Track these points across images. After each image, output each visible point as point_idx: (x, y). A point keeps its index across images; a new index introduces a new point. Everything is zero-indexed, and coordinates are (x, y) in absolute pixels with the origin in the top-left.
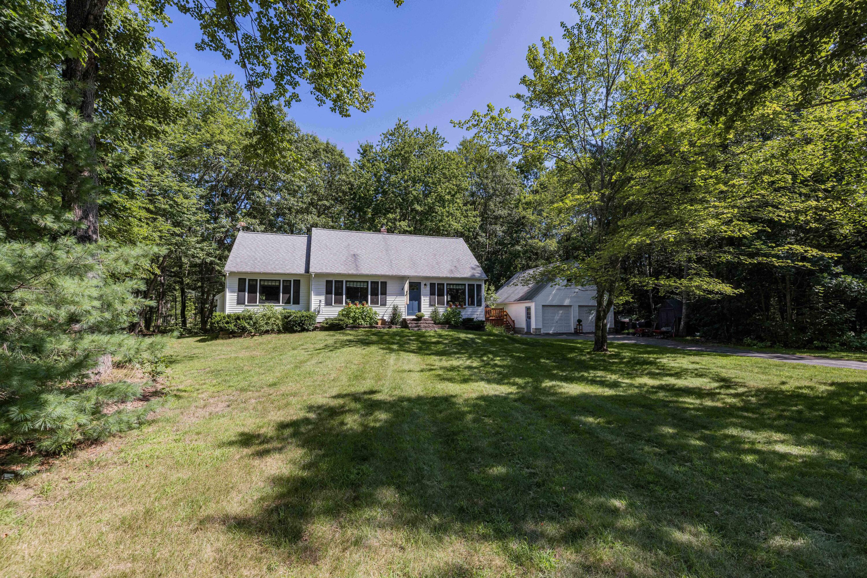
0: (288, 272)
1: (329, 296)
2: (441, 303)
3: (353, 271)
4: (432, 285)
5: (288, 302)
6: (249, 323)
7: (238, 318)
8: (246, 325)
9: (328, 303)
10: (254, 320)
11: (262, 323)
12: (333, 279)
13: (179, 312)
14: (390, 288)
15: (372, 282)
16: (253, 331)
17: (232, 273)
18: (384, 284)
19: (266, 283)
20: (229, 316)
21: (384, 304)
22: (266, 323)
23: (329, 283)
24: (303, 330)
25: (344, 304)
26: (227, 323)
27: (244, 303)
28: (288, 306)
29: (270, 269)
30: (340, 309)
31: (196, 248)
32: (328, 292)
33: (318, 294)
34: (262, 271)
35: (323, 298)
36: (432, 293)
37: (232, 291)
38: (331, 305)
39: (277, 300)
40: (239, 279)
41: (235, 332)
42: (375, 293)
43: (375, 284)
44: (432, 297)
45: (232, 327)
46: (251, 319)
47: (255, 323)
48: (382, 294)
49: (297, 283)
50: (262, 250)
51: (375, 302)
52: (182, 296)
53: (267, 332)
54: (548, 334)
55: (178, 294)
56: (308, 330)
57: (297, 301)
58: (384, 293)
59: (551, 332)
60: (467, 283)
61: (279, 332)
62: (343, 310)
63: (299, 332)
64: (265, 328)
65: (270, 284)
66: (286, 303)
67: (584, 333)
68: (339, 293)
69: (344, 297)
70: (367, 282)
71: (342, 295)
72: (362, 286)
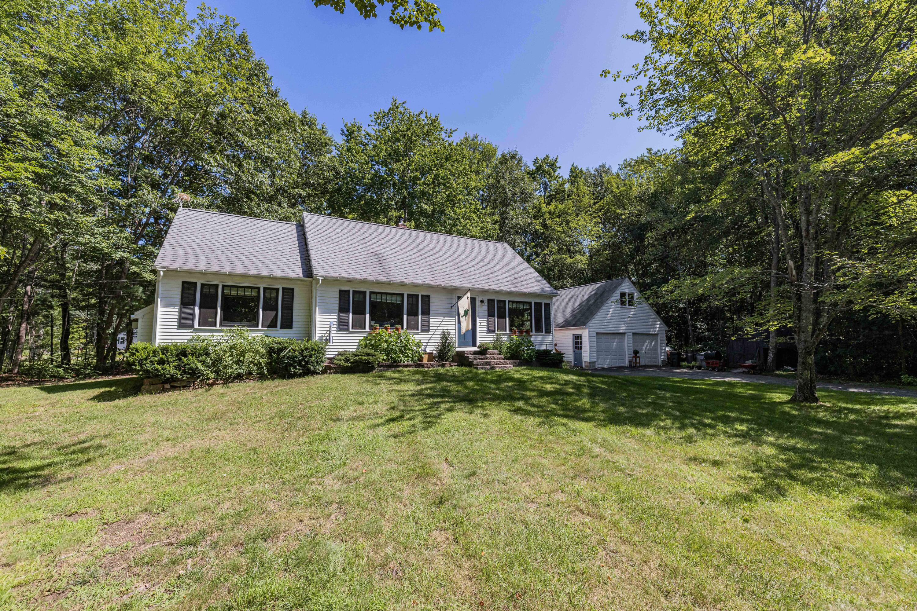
0: (274, 274)
1: (345, 314)
2: (503, 328)
3: (381, 278)
4: (491, 302)
5: (273, 325)
6: (203, 362)
7: (183, 353)
8: (199, 365)
9: (342, 327)
10: (213, 356)
11: (228, 360)
12: (351, 288)
13: (57, 341)
14: (436, 304)
15: (409, 295)
16: (212, 376)
17: (169, 272)
18: (427, 299)
19: (234, 293)
20: (165, 350)
21: (426, 329)
22: (237, 362)
23: (343, 295)
24: (307, 372)
25: (367, 329)
26: (161, 362)
27: (192, 326)
28: (272, 332)
29: (241, 269)
30: (361, 336)
31: (93, 235)
32: (343, 309)
33: (327, 311)
34: (228, 270)
35: (333, 318)
36: (490, 314)
37: (168, 304)
38: (347, 330)
39: (253, 320)
40: (184, 283)
41: (177, 380)
42: (413, 313)
43: (413, 297)
44: (491, 319)
45: (170, 369)
46: (207, 354)
47: (214, 362)
48: (423, 314)
49: (289, 293)
50: (224, 239)
51: (413, 326)
52: (64, 317)
53: (239, 377)
54: (603, 369)
55: (56, 312)
56: (314, 373)
57: (287, 324)
58: (427, 312)
59: (606, 366)
60: (533, 301)
61: (261, 377)
62: (366, 339)
63: (300, 376)
64: (236, 370)
65: (241, 293)
66: (269, 327)
67: (641, 367)
68: (359, 310)
69: (368, 316)
70: (402, 295)
71: (364, 314)
72: (395, 300)
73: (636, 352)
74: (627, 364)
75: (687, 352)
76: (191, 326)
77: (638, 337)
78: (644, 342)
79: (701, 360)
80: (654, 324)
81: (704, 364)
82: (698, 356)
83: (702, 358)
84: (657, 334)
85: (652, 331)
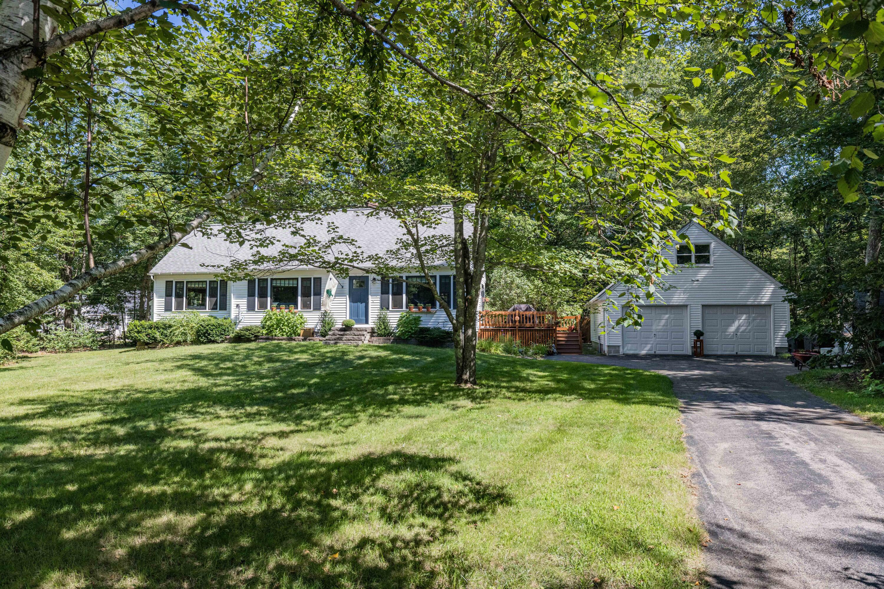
2: (397, 305)
4: (384, 280)
5: (214, 308)
8: (158, 334)
9: (250, 308)
10: (171, 329)
11: (177, 332)
12: (257, 277)
14: (326, 284)
15: (302, 279)
16: (167, 342)
18: (318, 281)
19: (192, 286)
21: (317, 308)
22: (181, 333)
23: (251, 282)
26: (138, 332)
30: (264, 315)
32: (251, 294)
33: (239, 296)
35: (244, 301)
36: (384, 291)
37: (160, 297)
38: (254, 310)
39: (203, 305)
40: (167, 282)
42: (306, 294)
43: (306, 281)
44: (385, 296)
49: (224, 284)
51: (306, 306)
57: (223, 307)
58: (318, 293)
59: (642, 352)
60: (437, 274)
61: (192, 343)
62: (267, 317)
64: (179, 338)
65: (196, 286)
66: (213, 309)
68: (263, 295)
69: (269, 299)
70: (297, 279)
71: (267, 297)
72: (291, 284)
73: (699, 334)
74: (690, 351)
76: (170, 310)
78: (732, 319)
80: (759, 289)
84: (767, 305)
85: (753, 301)
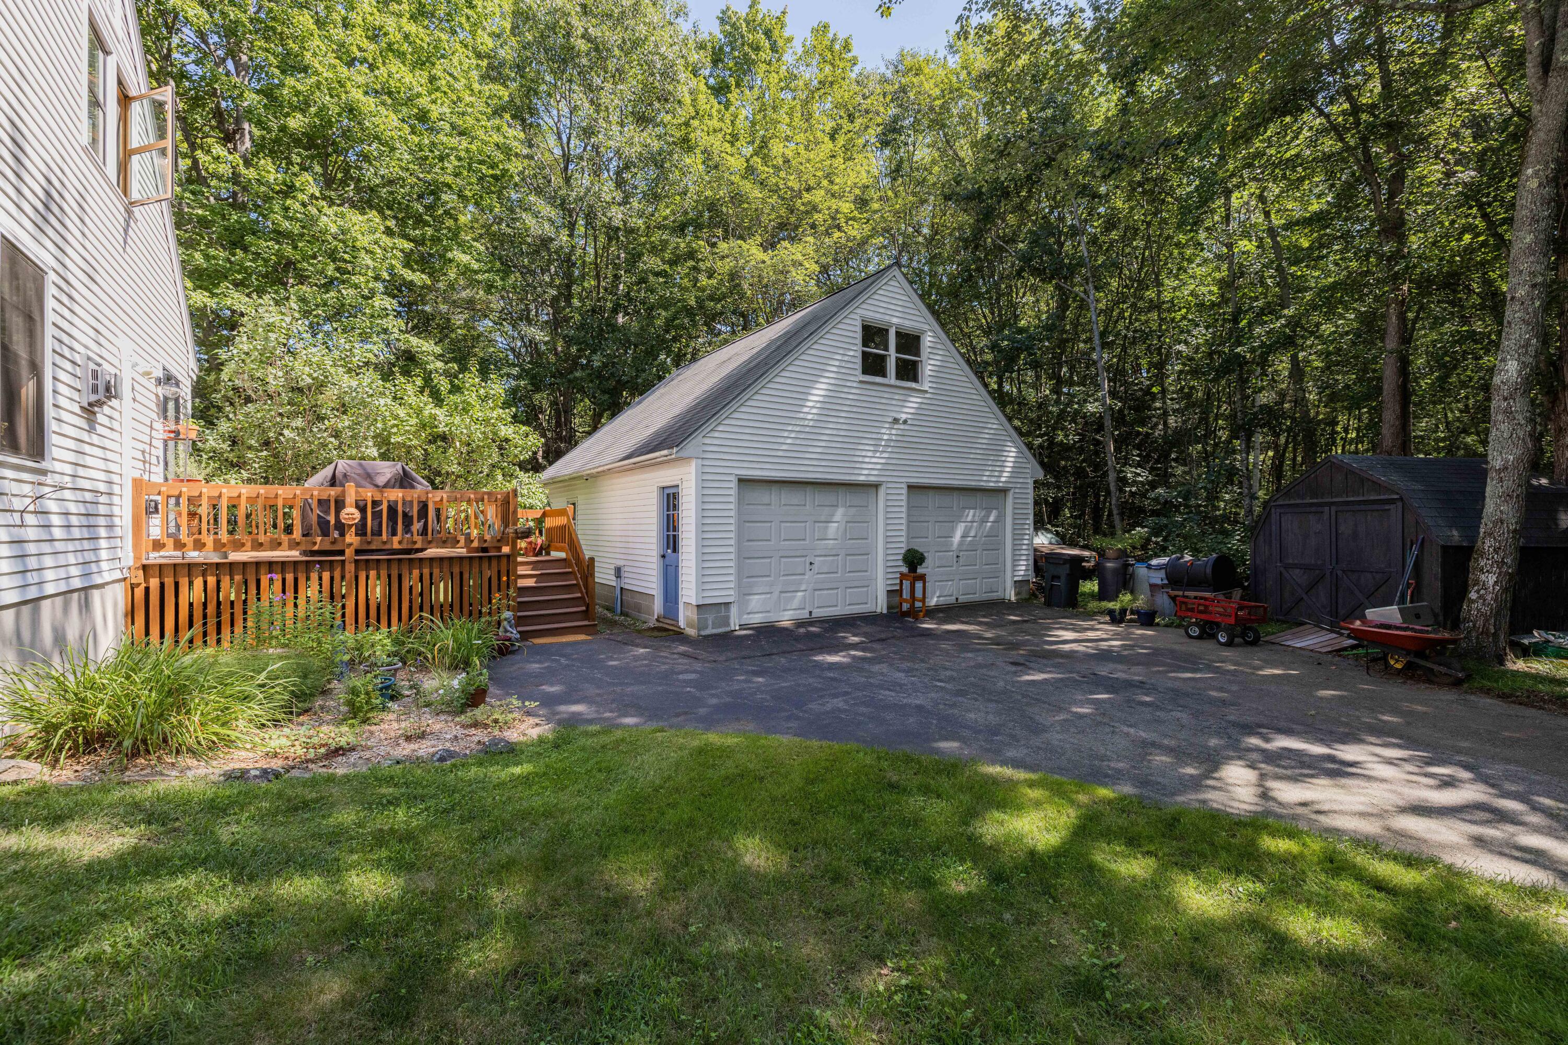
67: (931, 613)
73: (913, 560)
74: (880, 605)
75: (1101, 553)
77: (933, 500)
78: (958, 519)
79: (1153, 587)
80: (997, 452)
81: (1163, 601)
82: (1141, 571)
83: (1158, 578)
84: (1004, 491)
85: (987, 480)
